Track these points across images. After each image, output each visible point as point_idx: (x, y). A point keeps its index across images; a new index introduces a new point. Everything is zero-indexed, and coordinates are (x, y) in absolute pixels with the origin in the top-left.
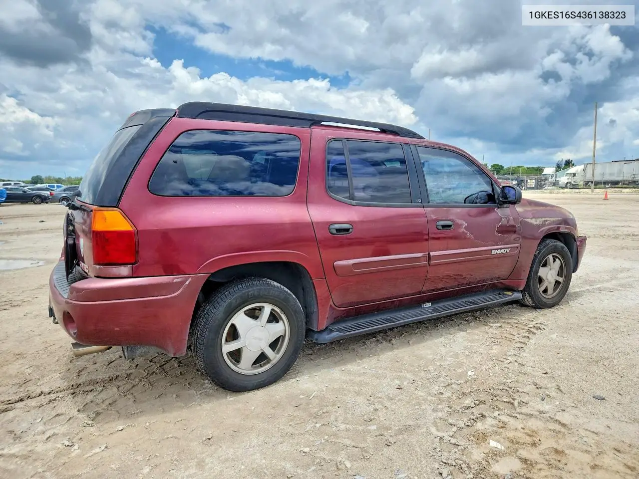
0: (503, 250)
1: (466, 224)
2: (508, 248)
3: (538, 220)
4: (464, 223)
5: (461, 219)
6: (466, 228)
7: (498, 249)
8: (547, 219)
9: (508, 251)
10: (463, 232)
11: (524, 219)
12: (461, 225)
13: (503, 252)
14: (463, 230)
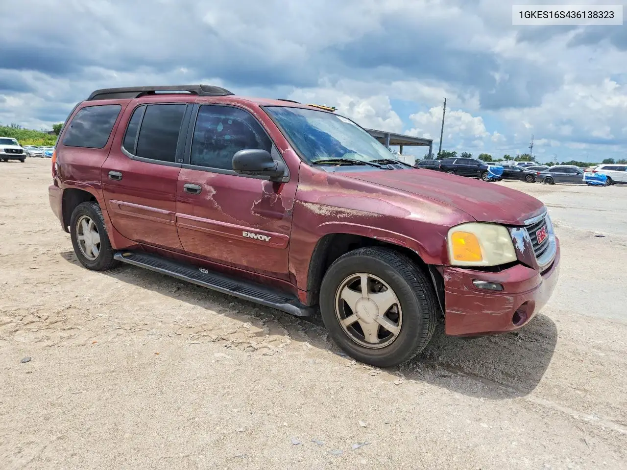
0: (259, 236)
1: (215, 192)
2: (268, 235)
3: (324, 208)
4: (212, 190)
5: (210, 185)
6: (213, 196)
7: (251, 232)
8: (342, 209)
9: (267, 239)
10: (210, 200)
11: (301, 201)
12: (209, 192)
13: (259, 238)
14: (210, 197)
